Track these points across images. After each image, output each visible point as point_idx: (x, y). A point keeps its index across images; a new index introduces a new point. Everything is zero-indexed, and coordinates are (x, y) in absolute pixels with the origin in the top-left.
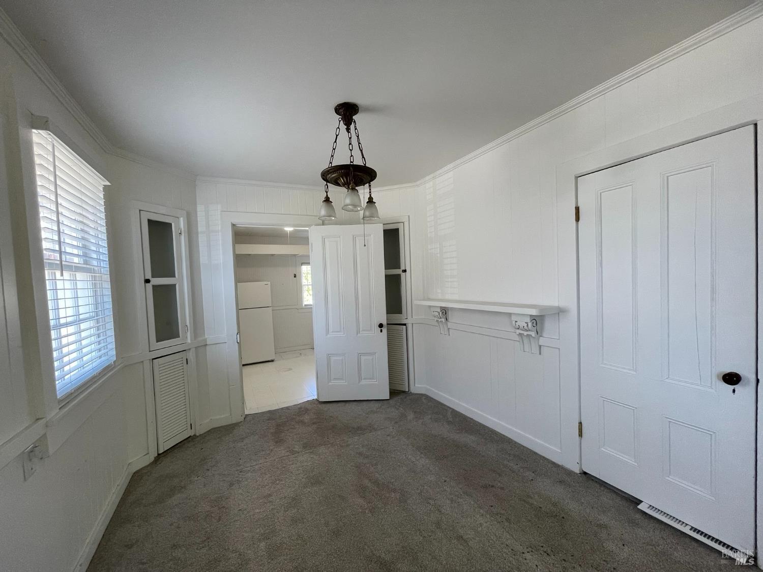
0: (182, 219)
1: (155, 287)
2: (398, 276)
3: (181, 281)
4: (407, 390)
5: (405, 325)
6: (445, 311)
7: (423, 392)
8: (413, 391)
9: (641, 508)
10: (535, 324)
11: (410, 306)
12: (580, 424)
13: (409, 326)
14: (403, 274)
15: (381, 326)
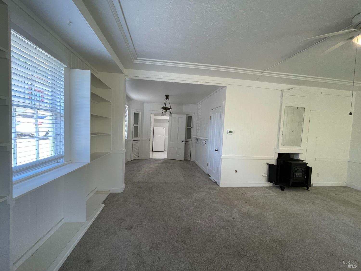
0: (140, 112)
1: (134, 126)
2: (190, 129)
3: (139, 125)
4: (190, 160)
5: (191, 142)
6: (197, 139)
7: (193, 161)
8: (191, 160)
9: (210, 177)
10: (205, 141)
11: (192, 137)
12: (208, 163)
13: (192, 143)
14: (192, 128)
15: (183, 141)
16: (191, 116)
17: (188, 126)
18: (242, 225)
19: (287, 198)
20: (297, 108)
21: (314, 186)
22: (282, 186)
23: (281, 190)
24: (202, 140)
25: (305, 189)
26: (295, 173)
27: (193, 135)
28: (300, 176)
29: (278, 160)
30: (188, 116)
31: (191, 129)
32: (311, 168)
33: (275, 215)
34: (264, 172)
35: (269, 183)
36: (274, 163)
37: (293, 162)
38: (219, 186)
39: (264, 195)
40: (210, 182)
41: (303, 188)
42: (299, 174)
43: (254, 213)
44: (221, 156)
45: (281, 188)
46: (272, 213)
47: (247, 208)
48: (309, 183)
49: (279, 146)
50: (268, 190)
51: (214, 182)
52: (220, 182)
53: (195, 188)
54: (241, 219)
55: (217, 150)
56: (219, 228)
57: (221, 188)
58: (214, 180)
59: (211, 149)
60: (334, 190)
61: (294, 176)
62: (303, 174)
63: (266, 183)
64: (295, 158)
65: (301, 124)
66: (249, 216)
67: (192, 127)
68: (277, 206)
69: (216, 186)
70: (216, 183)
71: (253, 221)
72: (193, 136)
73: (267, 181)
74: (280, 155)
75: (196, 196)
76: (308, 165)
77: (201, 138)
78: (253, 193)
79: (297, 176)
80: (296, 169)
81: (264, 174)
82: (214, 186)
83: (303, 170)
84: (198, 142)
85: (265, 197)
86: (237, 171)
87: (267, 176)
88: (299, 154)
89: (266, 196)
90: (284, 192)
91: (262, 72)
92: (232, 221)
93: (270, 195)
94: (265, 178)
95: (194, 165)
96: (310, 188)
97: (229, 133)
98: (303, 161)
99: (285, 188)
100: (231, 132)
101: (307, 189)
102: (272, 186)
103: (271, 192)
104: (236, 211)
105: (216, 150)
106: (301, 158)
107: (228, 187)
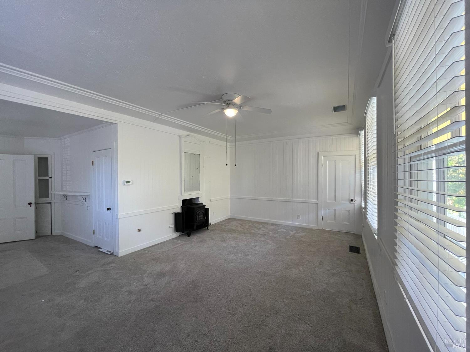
4: (50, 234)
5: (51, 203)
6: (66, 196)
7: (60, 234)
8: (54, 234)
9: (100, 250)
10: (84, 199)
11: (53, 195)
12: (94, 230)
13: (53, 204)
14: (50, 180)
15: (30, 204)
16: (47, 158)
17: (39, 176)
18: (156, 287)
19: (194, 242)
20: (194, 154)
21: (211, 224)
22: (189, 232)
23: (188, 237)
24: (78, 197)
25: (206, 229)
26: (198, 217)
27: (55, 191)
28: (202, 218)
29: (182, 207)
30: (39, 158)
31: (48, 180)
32: (209, 208)
33: (186, 262)
34: (170, 222)
35: (177, 232)
36: (179, 210)
37: (195, 207)
38: (118, 257)
39: (174, 247)
40: (102, 256)
41: (204, 228)
42: (200, 217)
43: (166, 269)
44: (117, 215)
45: (187, 234)
46: (184, 262)
47: (158, 268)
48: (208, 222)
49: (182, 193)
50: (176, 241)
51: (109, 253)
52: (119, 250)
53: (77, 273)
54: (154, 282)
55: (110, 209)
56: (130, 305)
57: (121, 257)
58: (108, 251)
59: (97, 209)
60: (224, 223)
61: (197, 219)
62: (203, 216)
63: (174, 234)
64: (196, 202)
65: (198, 169)
66: (162, 274)
67: (50, 178)
68: (187, 253)
69: (113, 258)
70: (113, 254)
71: (167, 278)
72: (57, 193)
73: (174, 232)
74: (184, 201)
75: (83, 283)
76: (206, 207)
77: (78, 194)
78: (162, 249)
79: (199, 219)
80: (198, 213)
81: (171, 225)
82: (110, 259)
83: (203, 212)
84: (67, 201)
85: (174, 249)
86: (141, 230)
87: (173, 226)
88: (198, 198)
89: (176, 248)
90: (191, 237)
91: (160, 115)
92: (145, 288)
93: (179, 245)
94: (172, 229)
95: (63, 240)
96: (209, 227)
97: (126, 184)
98: (202, 203)
99: (191, 234)
100: (128, 182)
101: (207, 229)
102: (180, 235)
103: (180, 242)
104: (147, 275)
105: (108, 209)
106: (201, 201)
107: (130, 254)
